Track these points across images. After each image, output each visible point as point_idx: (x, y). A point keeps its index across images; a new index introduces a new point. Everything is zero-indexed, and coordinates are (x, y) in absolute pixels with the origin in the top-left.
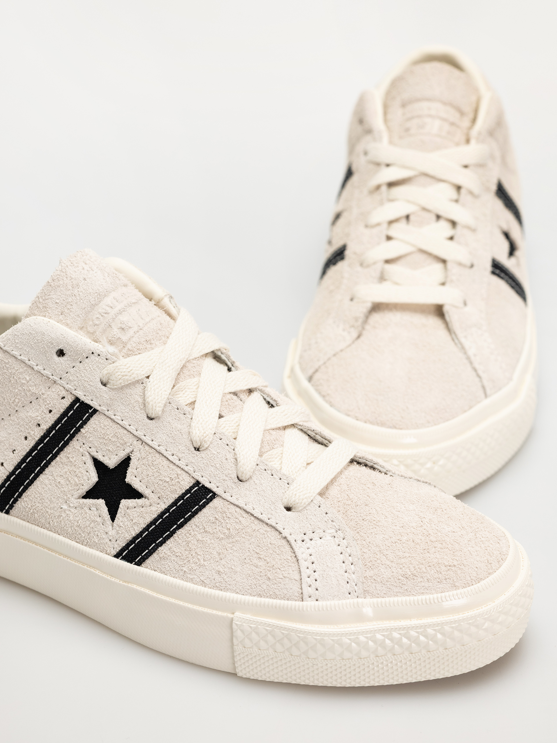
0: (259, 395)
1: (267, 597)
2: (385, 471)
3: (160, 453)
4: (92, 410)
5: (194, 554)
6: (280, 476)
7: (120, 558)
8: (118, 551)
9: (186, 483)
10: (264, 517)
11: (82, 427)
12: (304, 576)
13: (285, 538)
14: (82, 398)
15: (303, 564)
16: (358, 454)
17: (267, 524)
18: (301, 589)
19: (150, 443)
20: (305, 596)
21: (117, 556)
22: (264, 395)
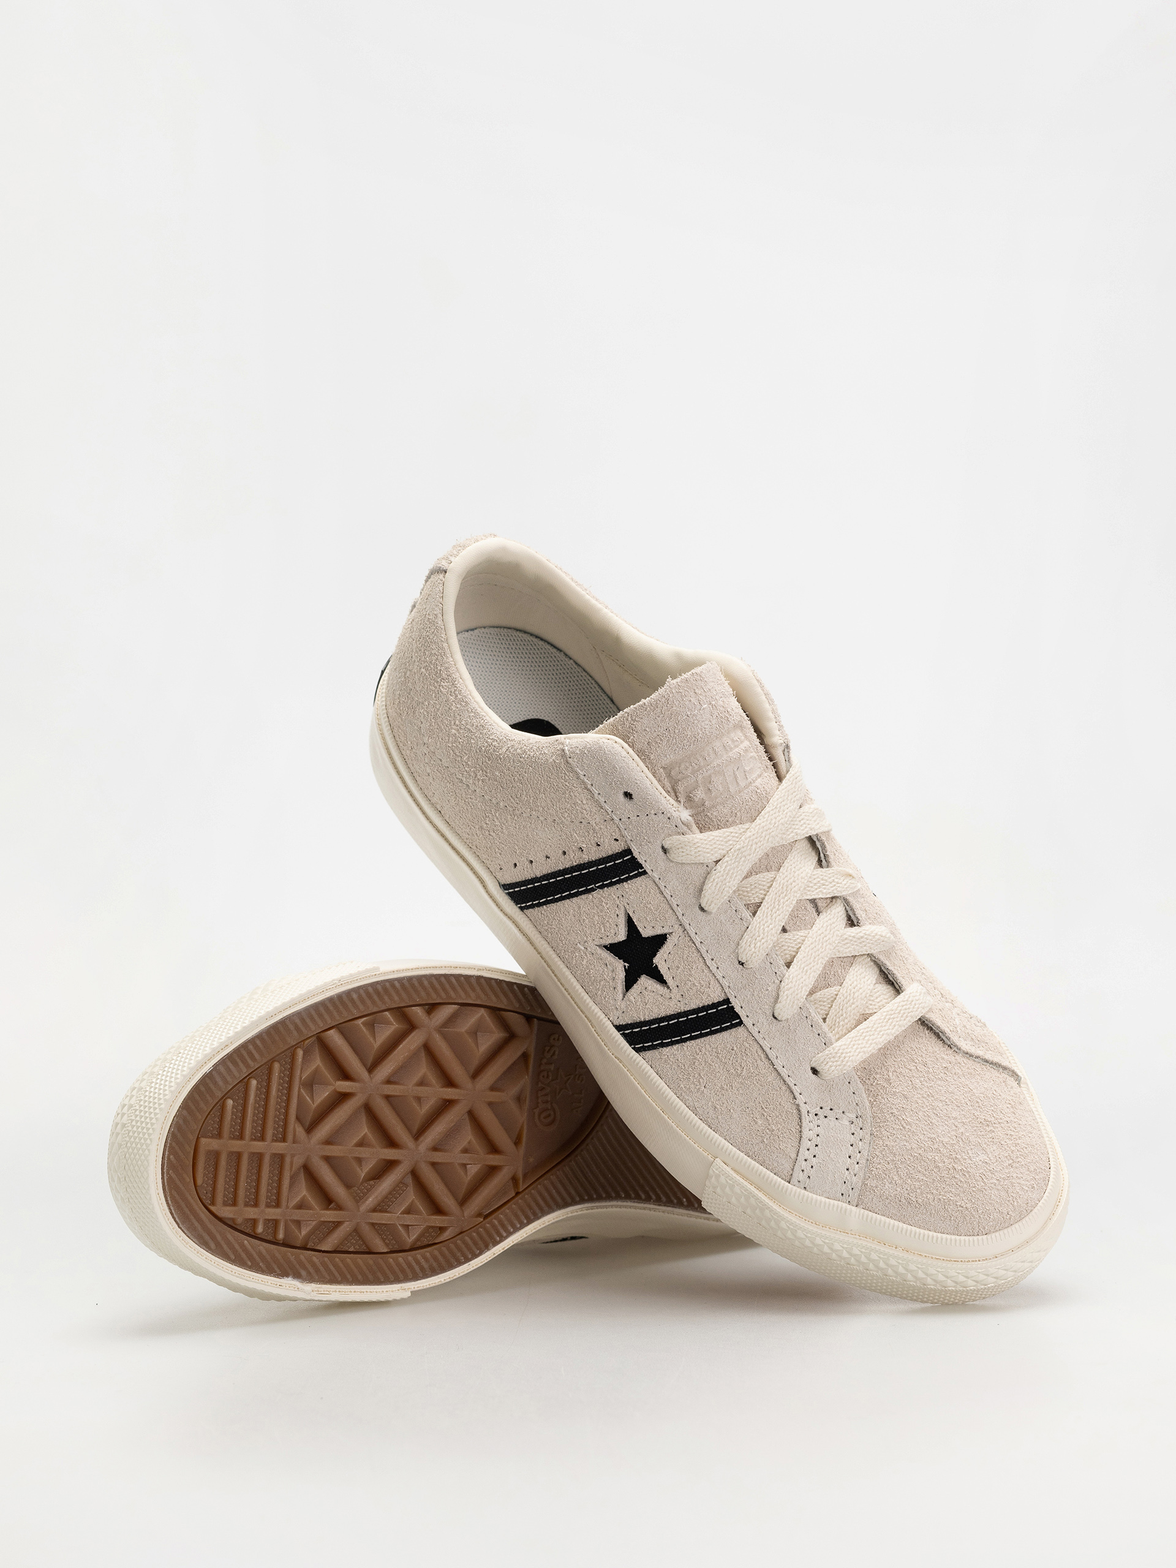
0: (842, 905)
1: (755, 1160)
2: (949, 1043)
3: (699, 951)
4: (643, 870)
5: (696, 1075)
6: (820, 1032)
7: (621, 1032)
8: (621, 1024)
9: (716, 996)
10: (784, 1072)
11: (626, 881)
12: (801, 1158)
13: (798, 1105)
14: (636, 855)
15: (806, 1144)
16: (927, 1016)
17: (784, 1081)
18: (793, 1170)
19: (693, 935)
20: (794, 1180)
21: (619, 1028)
22: (847, 907)
